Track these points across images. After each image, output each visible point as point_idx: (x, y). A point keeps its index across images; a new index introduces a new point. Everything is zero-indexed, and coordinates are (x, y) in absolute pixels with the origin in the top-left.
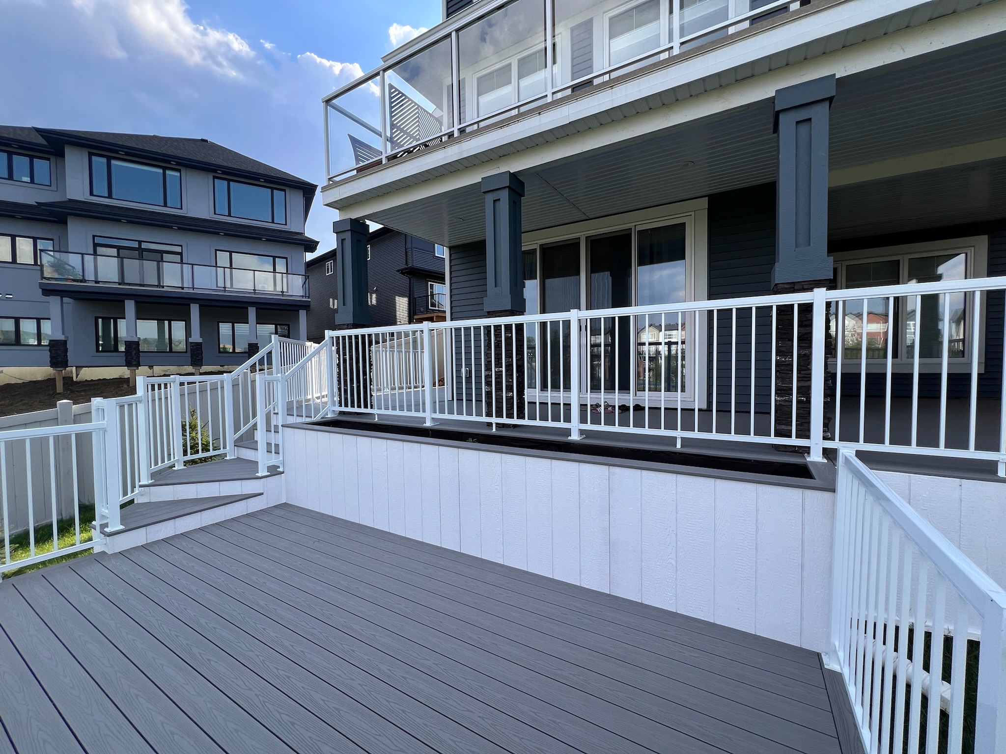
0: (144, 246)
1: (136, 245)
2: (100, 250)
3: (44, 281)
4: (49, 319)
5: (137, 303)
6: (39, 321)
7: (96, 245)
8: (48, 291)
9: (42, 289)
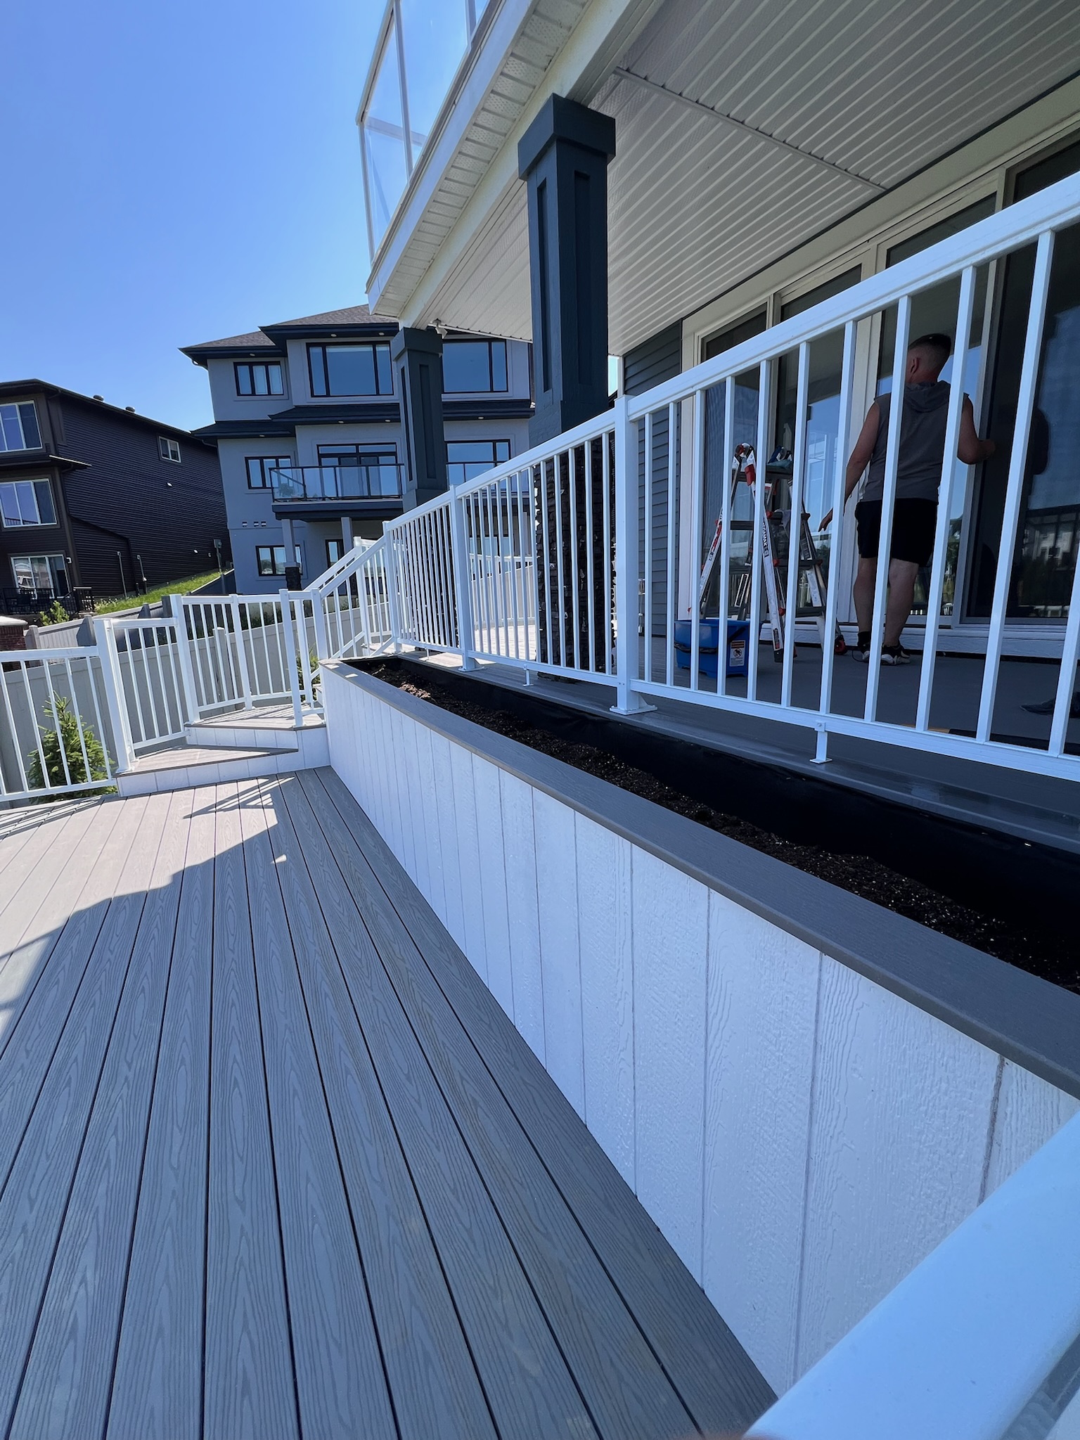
0: (362, 449)
1: (352, 450)
2: (325, 461)
3: (276, 503)
4: (283, 546)
5: (353, 519)
6: (272, 548)
7: (321, 456)
8: (281, 514)
9: (276, 513)
